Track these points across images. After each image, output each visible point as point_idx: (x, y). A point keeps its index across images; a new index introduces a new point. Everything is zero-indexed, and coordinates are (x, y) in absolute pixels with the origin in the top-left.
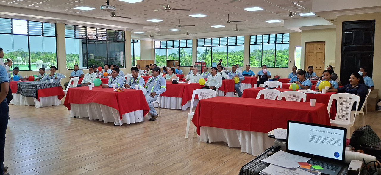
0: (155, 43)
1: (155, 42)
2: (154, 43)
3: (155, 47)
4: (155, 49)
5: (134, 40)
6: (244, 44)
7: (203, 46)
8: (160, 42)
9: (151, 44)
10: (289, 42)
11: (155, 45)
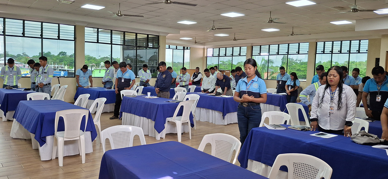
0: (207, 51)
1: (208, 50)
2: (206, 50)
3: (207, 55)
4: (207, 57)
5: (184, 47)
6: (308, 53)
7: (259, 54)
8: (212, 49)
9: (203, 52)
10: (367, 52)
11: (207, 53)
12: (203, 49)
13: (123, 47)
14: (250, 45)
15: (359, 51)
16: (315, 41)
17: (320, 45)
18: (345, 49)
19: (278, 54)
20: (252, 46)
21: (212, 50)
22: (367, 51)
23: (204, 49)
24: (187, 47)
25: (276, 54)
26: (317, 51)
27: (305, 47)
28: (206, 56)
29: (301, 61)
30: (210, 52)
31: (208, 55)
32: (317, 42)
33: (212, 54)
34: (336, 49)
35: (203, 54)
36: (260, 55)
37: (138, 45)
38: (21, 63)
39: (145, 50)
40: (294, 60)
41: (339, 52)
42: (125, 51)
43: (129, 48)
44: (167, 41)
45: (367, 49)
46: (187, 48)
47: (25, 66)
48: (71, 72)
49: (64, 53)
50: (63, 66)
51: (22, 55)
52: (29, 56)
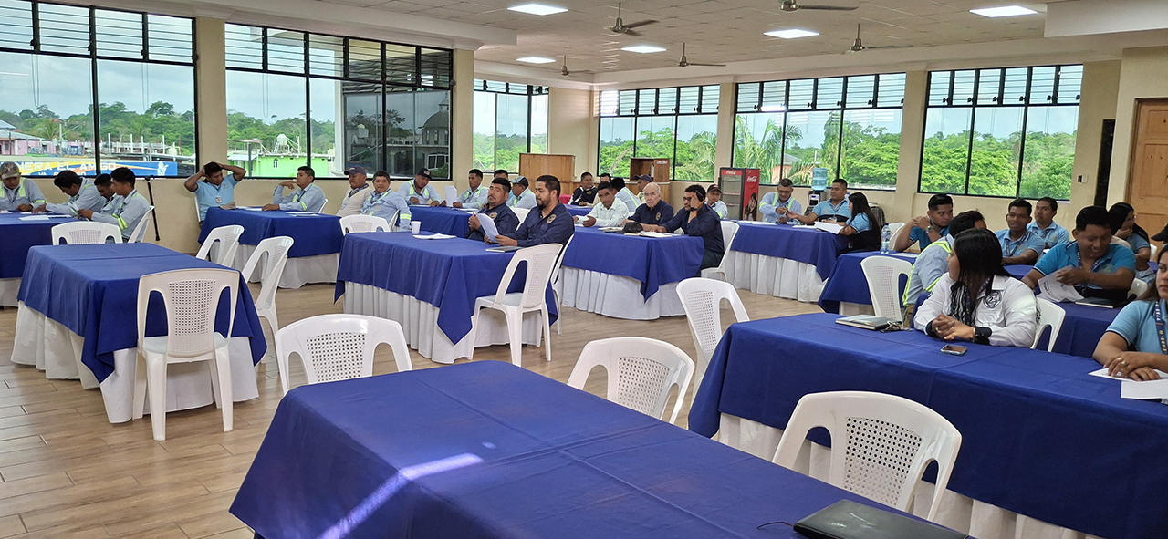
0: (600, 98)
1: (603, 95)
2: (596, 97)
3: (599, 110)
4: (600, 117)
5: (530, 88)
6: (902, 105)
7: (757, 109)
8: (614, 94)
9: (588, 101)
10: (1078, 101)
11: (600, 106)
12: (588, 94)
13: (343, 84)
14: (731, 80)
15: (1054, 100)
16: (923, 67)
17: (940, 81)
18: (1014, 91)
19: (814, 107)
20: (737, 84)
21: (617, 95)
22: (1078, 97)
23: (591, 93)
24: (541, 88)
25: (806, 108)
26: (931, 97)
27: (893, 86)
28: (596, 113)
29: (884, 132)
30: (609, 101)
31: (602, 111)
32: (929, 73)
33: (616, 107)
34: (988, 93)
35: (588, 109)
36: (760, 111)
37: (388, 79)
38: (34, 138)
39: (411, 95)
40: (863, 129)
41: (996, 103)
42: (350, 99)
43: (363, 88)
44: (478, 68)
45: (1079, 93)
46: (540, 90)
47: (48, 147)
48: (188, 166)
49: (165, 108)
50: (164, 146)
51: (36, 112)
52: (58, 117)
